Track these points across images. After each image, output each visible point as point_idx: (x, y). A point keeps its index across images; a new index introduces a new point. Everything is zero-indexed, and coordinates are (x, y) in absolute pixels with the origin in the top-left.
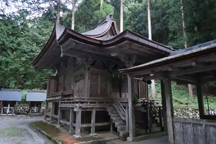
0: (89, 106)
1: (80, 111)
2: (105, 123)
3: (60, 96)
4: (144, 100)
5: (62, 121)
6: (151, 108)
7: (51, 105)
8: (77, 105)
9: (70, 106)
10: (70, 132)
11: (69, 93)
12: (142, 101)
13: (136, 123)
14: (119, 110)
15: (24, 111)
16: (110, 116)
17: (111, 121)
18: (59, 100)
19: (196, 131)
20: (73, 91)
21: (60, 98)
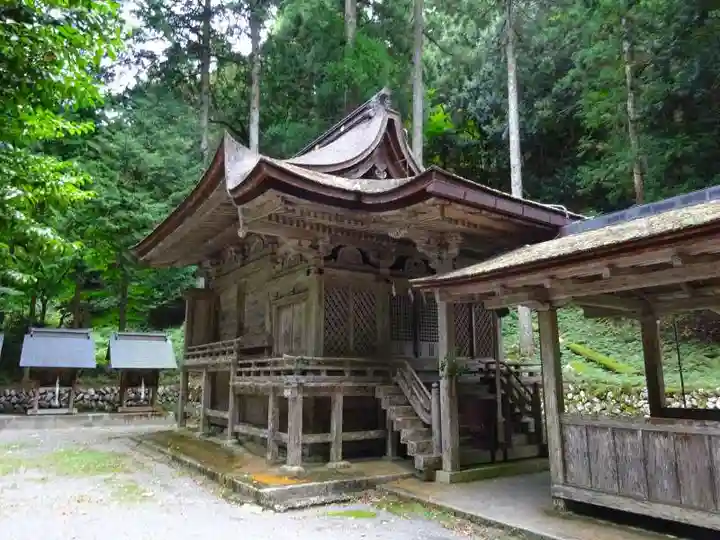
0: (324, 382)
1: (300, 397)
2: (372, 433)
3: (231, 352)
4: (488, 364)
5: (241, 429)
6: (508, 387)
7: (199, 383)
8: (291, 379)
9: (264, 382)
10: (269, 456)
11: (258, 344)
12: (483, 366)
13: (462, 432)
14: (413, 393)
15: (102, 401)
16: (385, 411)
17: (388, 426)
18: (228, 364)
19: (622, 450)
20: (270, 338)
21: (233, 357)
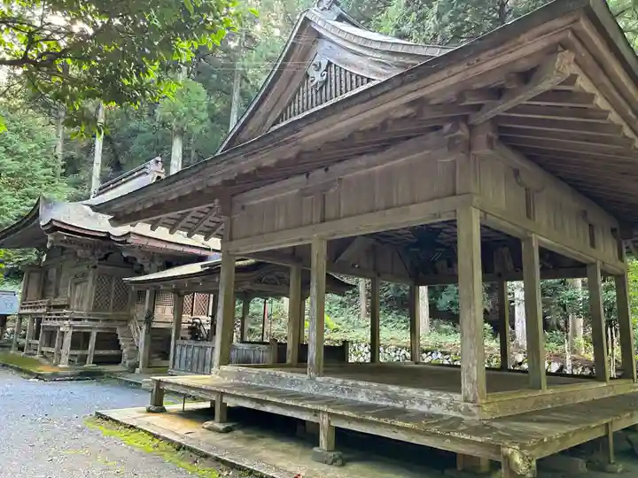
0: (86, 323)
1: (71, 331)
3: (44, 307)
5: (44, 349)
7: (27, 322)
8: (66, 322)
9: (57, 323)
11: (62, 303)
16: (119, 340)
17: (119, 348)
18: (42, 314)
20: (69, 299)
21: (44, 310)
